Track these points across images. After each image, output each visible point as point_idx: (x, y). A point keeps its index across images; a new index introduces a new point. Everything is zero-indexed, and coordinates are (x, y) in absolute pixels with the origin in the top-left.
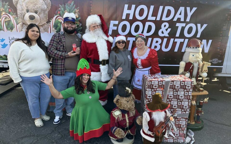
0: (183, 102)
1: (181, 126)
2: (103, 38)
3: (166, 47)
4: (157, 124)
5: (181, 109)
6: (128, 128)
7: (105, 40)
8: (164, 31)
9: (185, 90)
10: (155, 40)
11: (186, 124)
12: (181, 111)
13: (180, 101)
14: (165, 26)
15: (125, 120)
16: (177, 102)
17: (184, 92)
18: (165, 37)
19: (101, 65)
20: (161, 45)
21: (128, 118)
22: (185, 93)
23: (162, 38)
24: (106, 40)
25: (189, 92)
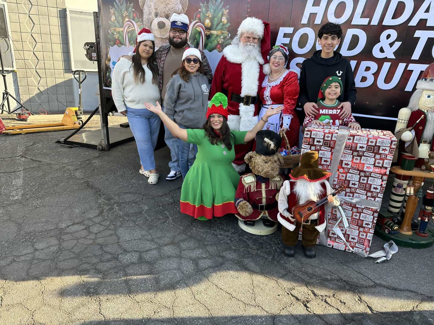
0: (370, 178)
1: (362, 224)
2: (256, 59)
3: (388, 80)
4: (302, 202)
5: (365, 192)
6: (264, 207)
7: (258, 62)
8: (386, 48)
9: (378, 157)
10: (364, 64)
11: (373, 222)
12: (366, 195)
13: (365, 176)
14: (388, 36)
15: (260, 192)
16: (359, 176)
17: (374, 159)
18: (386, 59)
19: (241, 104)
20: (376, 75)
21: (266, 191)
22: (377, 161)
23: (380, 62)
24: (259, 64)
25: (386, 161)
